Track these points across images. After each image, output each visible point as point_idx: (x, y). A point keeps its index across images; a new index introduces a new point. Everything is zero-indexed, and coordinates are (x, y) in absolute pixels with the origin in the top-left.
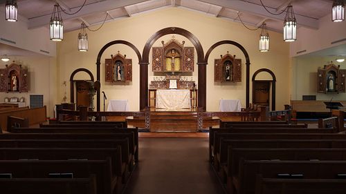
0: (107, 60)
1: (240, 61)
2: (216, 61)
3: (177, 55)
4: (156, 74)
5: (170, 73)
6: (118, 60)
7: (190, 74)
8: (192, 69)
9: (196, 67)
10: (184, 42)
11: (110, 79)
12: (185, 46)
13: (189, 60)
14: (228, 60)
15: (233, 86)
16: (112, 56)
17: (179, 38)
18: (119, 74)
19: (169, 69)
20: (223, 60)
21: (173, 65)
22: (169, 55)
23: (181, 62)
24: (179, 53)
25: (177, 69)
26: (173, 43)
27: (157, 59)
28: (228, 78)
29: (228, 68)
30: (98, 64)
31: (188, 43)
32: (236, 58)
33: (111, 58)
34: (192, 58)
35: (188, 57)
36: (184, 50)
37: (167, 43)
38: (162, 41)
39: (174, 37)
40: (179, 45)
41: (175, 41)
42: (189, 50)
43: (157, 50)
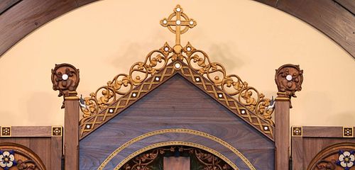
26: (177, 86)
36: (290, 161)
37: (111, 89)
38: (58, 67)
39: (189, 24)
40: (239, 103)
41: (195, 66)
42: (347, 159)
43: (2, 158)
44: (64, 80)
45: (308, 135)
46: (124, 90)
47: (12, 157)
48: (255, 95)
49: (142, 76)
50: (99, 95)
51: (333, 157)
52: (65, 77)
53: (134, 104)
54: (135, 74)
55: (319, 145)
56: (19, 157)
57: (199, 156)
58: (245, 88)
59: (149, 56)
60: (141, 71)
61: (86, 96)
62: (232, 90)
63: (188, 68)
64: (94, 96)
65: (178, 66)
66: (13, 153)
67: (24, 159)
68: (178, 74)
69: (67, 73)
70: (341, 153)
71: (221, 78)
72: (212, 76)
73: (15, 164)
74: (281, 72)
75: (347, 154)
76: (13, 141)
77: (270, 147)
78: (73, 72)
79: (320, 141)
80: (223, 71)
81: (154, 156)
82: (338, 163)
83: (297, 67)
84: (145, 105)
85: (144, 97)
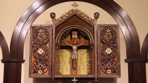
8: (116, 71)
10: (97, 16)
13: (109, 51)
19: (66, 71)
21: (74, 63)
22: (67, 41)
25: (83, 71)
27: (40, 51)
34: (116, 48)
35: (105, 44)
36: (97, 31)
37: (62, 17)
38: (51, 13)
39: (77, 6)
40: (87, 20)
41: (78, 13)
42: (108, 31)
43: (40, 31)
44: (53, 16)
45: (101, 26)
46: (64, 18)
47: (42, 31)
48: (90, 18)
49: (68, 15)
50: (59, 19)
51: (105, 30)
52: (53, 15)
53: (66, 20)
54: (66, 15)
55: (103, 28)
56: (44, 31)
57: (79, 30)
58: (88, 17)
59: (69, 11)
60: (68, 14)
61: (57, 19)
62: (85, 18)
63: (77, 13)
64: (58, 19)
65: (75, 13)
66: (42, 30)
67: (45, 31)
68: (75, 15)
69: (53, 14)
70: (107, 29)
71: (83, 16)
72: (82, 15)
73: (43, 32)
74: (95, 14)
75: (108, 29)
76: (42, 27)
77: (93, 28)
78: (54, 14)
79: (103, 27)
80: (84, 14)
81: (70, 30)
82: (107, 31)
83: (98, 13)
85: (68, 19)
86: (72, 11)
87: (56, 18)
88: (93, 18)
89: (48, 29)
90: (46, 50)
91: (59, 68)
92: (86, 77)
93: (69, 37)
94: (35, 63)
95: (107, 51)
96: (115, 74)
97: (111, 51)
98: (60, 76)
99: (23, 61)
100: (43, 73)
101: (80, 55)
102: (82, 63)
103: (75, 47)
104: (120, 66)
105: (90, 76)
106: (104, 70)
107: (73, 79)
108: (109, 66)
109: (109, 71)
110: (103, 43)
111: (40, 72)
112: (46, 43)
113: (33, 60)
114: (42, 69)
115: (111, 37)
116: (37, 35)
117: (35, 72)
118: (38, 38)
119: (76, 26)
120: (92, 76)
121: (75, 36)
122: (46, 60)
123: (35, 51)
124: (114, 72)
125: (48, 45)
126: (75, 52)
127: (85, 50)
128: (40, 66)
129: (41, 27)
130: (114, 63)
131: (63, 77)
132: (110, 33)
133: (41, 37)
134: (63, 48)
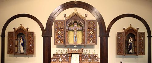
0: (9, 33)
1: (143, 34)
2: (119, 34)
3: (79, 28)
4: (59, 46)
5: (72, 46)
6: (21, 32)
7: (92, 47)
8: (95, 42)
9: (98, 39)
10: (86, 15)
11: (13, 51)
12: (87, 18)
13: (91, 32)
14: (131, 33)
15: (134, 59)
16: (14, 29)
17: (81, 12)
18: (22, 47)
19: (71, 41)
20: (126, 33)
22: (72, 28)
23: (83, 35)
24: (81, 26)
25: (79, 42)
26: (76, 16)
27: (59, 32)
28: (131, 51)
29: (131, 41)
30: (3, 36)
31: (91, 17)
32: (139, 31)
33: (13, 31)
34: (95, 31)
35: (90, 29)
36: (86, 23)
37: (69, 16)
39: (77, 10)
42: (91, 23)
43: (59, 23)
44: (65, 15)
45: (88, 20)
53: (71, 18)
54: (72, 15)
57: (78, 22)
58: (82, 16)
67: (61, 23)
68: (76, 15)
71: (80, 15)
77: (84, 22)
81: (73, 22)
84: (73, 18)
86: (74, 13)
87: (67, 16)
88: (84, 16)
89: (63, 22)
90: (62, 32)
91: (68, 40)
92: (80, 44)
93: (73, 25)
94: (57, 38)
95: (91, 33)
96: (94, 43)
97: (92, 33)
98: (69, 44)
99: (52, 36)
100: (61, 43)
101: (78, 34)
102: (79, 38)
103: (75, 31)
104: (96, 39)
105: (82, 44)
106: (89, 42)
107: (74, 45)
108: (91, 39)
109: (91, 42)
110: (89, 28)
111: (59, 42)
112: (62, 29)
113: (56, 36)
114: (60, 41)
115: (93, 26)
116: (57, 25)
117: (57, 42)
118: (58, 26)
119: (76, 20)
120: (83, 44)
121: (76, 25)
122: (62, 37)
123: (57, 32)
124: (94, 42)
125: (63, 29)
126: (75, 33)
127: (80, 32)
128: (59, 39)
129: (59, 21)
130: (94, 38)
131: (70, 44)
132: (92, 24)
133: (60, 25)
134: (70, 30)
